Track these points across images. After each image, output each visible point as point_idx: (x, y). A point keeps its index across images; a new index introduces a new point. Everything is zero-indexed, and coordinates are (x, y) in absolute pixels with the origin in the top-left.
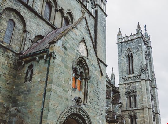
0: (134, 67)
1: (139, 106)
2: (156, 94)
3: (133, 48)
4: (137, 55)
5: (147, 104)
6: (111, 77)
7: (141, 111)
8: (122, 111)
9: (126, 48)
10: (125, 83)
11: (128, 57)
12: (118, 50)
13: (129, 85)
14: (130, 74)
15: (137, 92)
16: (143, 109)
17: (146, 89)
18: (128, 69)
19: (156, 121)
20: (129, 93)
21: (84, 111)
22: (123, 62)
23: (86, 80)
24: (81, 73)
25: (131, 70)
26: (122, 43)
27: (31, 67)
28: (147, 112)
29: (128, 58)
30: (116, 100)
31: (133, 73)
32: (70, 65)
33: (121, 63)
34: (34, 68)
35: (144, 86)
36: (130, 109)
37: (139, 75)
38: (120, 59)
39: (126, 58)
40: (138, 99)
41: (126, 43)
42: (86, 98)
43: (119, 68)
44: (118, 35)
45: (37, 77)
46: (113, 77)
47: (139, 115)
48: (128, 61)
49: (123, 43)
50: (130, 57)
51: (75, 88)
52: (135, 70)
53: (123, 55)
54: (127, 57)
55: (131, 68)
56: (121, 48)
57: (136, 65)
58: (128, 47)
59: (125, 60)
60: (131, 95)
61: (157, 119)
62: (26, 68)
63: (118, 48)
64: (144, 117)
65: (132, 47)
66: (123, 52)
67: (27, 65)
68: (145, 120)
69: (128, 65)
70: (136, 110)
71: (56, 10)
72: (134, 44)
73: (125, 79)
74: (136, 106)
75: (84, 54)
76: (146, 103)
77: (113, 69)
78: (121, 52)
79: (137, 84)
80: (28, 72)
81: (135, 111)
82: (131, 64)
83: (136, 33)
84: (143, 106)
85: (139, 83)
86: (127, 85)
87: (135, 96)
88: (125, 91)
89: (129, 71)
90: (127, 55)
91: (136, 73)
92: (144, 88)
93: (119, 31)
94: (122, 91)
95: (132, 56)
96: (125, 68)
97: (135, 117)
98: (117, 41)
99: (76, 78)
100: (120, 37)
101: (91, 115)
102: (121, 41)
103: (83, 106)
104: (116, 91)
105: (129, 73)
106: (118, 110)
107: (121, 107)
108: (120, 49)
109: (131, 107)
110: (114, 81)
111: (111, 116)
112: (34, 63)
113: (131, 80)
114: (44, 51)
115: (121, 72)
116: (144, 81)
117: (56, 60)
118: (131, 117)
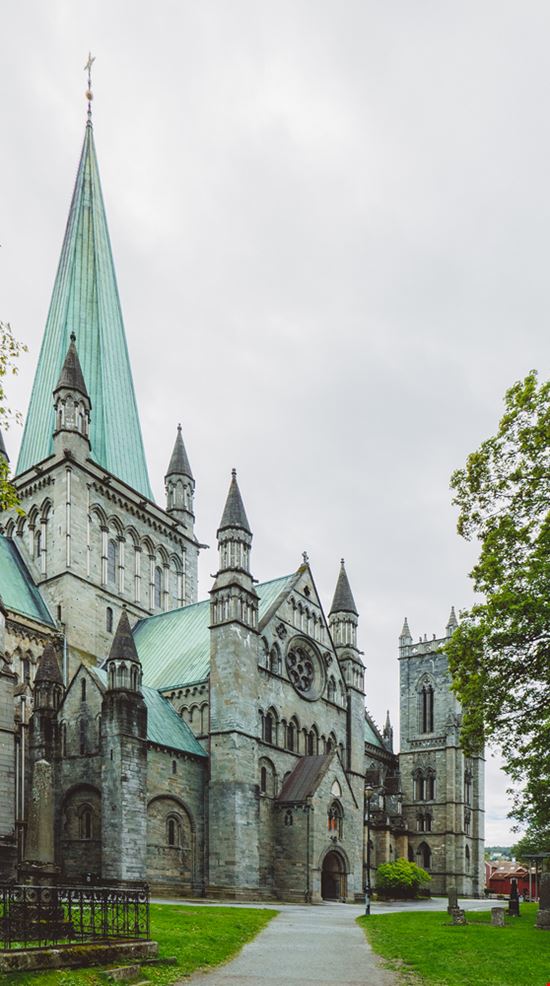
0: (435, 717)
1: (438, 797)
2: (480, 772)
3: (436, 674)
4: (443, 690)
5: (454, 795)
6: (385, 731)
7: (441, 807)
8: (403, 806)
9: (420, 671)
10: (413, 750)
11: (424, 692)
12: (402, 676)
13: (421, 757)
14: (425, 731)
15: (438, 770)
16: (445, 804)
17: (454, 767)
18: (422, 720)
19: (474, 823)
20: (419, 771)
21: (339, 847)
22: (411, 705)
23: (340, 818)
24: (335, 813)
25: (427, 723)
26: (409, 658)
27: (289, 812)
28: (454, 810)
29: (422, 696)
30: (392, 787)
31: (432, 730)
32: (326, 810)
33: (405, 707)
34: (293, 814)
35: (452, 760)
36: (421, 802)
37: (443, 736)
38: (403, 698)
39: (417, 696)
40: (437, 784)
41: (419, 660)
42: (341, 835)
43: (402, 719)
44: (401, 638)
45: (298, 824)
46: (388, 732)
47: (437, 814)
48: (422, 703)
49: (413, 660)
50: (427, 695)
51: (330, 829)
52: (436, 725)
53: (412, 688)
54: (419, 693)
55: (428, 718)
56: (407, 670)
57: (438, 714)
58: (423, 669)
59: (416, 699)
60: (425, 776)
61: (476, 820)
62: (284, 814)
63: (402, 670)
64: (445, 818)
65: (434, 670)
66: (411, 681)
67: (285, 811)
68: (448, 823)
69: (422, 711)
70: (431, 805)
71: (298, 732)
72: (439, 663)
73: (415, 743)
74: (432, 798)
75: (337, 794)
76: (452, 793)
77: (388, 712)
78: (406, 680)
79: (438, 755)
80: (286, 818)
81: (430, 808)
82: (428, 711)
83: (445, 636)
84: (445, 798)
85: (442, 753)
86: (416, 755)
87: (432, 779)
88: (411, 767)
89: (422, 725)
90: (420, 689)
91: (438, 732)
92: (452, 765)
93: (406, 626)
94: (406, 767)
95: (431, 692)
96: (415, 720)
97: (429, 818)
98: (398, 654)
99: (330, 819)
100: (407, 642)
101: (346, 849)
102: (407, 654)
103: (339, 843)
104: (392, 762)
105: (422, 731)
106: (396, 806)
107: (400, 800)
108: (404, 674)
109: (422, 799)
110: (392, 741)
111: (381, 818)
112: (292, 810)
113: (426, 747)
114: (301, 802)
115: (405, 727)
116: (454, 750)
117: (315, 812)
118: (421, 817)
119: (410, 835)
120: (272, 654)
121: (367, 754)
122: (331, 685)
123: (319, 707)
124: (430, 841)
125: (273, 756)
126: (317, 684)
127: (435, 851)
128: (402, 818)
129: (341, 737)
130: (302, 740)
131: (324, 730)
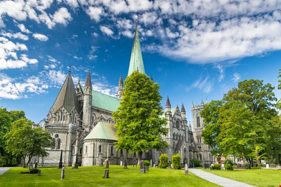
0: (200, 123)
8: (195, 145)
14: (198, 127)
16: (204, 144)
18: (197, 125)
25: (199, 125)
26: (194, 110)
47: (202, 146)
48: (197, 120)
50: (198, 118)
54: (196, 118)
56: (193, 113)
66: (194, 115)
68: (205, 149)
69: (197, 122)
70: (201, 144)
86: (197, 132)
87: (201, 138)
91: (201, 127)
94: (195, 135)
97: (201, 148)
100: (193, 106)
109: (199, 143)
113: (199, 130)
115: (194, 126)
118: (199, 147)
119: (197, 152)
120: (174, 123)
121: (188, 133)
122: (182, 126)
123: (181, 131)
124: (202, 153)
125: (175, 141)
126: (180, 127)
127: (202, 155)
128: (195, 148)
129: (184, 135)
130: (178, 137)
131: (182, 135)
